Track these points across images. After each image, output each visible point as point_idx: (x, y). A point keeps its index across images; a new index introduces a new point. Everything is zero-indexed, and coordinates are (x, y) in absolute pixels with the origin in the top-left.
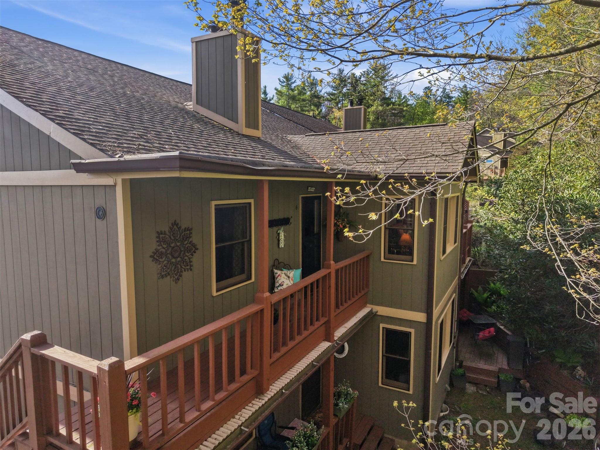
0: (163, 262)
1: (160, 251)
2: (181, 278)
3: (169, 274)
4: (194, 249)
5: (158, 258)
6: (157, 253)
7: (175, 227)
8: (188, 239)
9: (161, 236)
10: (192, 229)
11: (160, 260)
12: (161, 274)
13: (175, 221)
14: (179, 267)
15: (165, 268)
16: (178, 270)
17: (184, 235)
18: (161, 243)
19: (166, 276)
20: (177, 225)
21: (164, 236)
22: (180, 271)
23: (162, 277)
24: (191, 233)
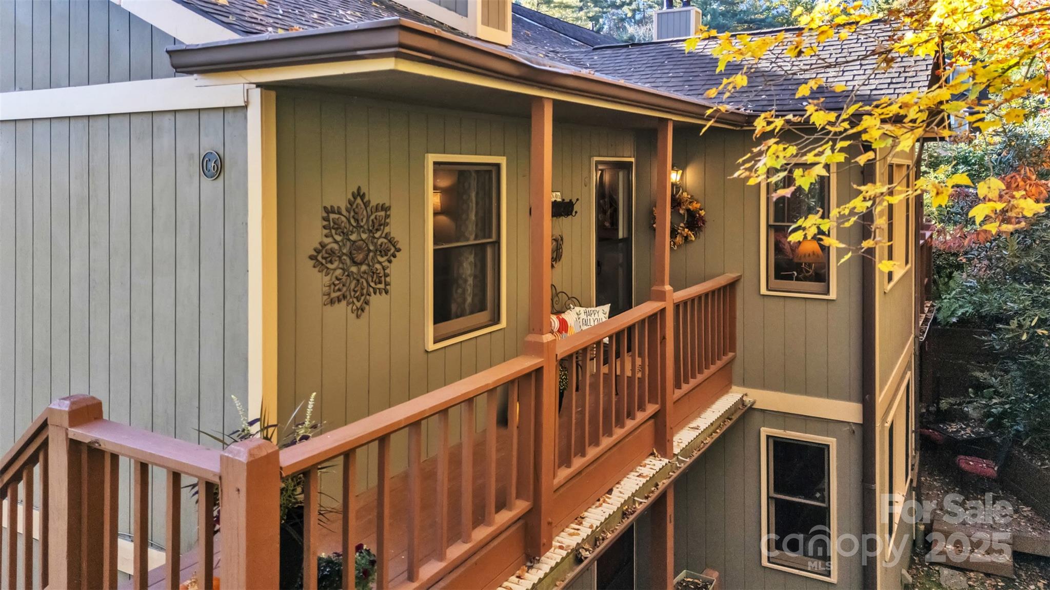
0: (335, 270)
1: (329, 247)
2: (367, 307)
3: (344, 297)
4: (393, 250)
5: (324, 261)
6: (324, 251)
7: (359, 200)
8: (382, 227)
9: (332, 216)
10: (389, 208)
11: (329, 266)
12: (329, 294)
13: (359, 189)
14: (365, 284)
15: (337, 282)
16: (362, 289)
17: (376, 218)
18: (331, 232)
19: (339, 301)
20: (362, 197)
21: (336, 216)
22: (365, 291)
23: (332, 302)
24: (387, 216)
